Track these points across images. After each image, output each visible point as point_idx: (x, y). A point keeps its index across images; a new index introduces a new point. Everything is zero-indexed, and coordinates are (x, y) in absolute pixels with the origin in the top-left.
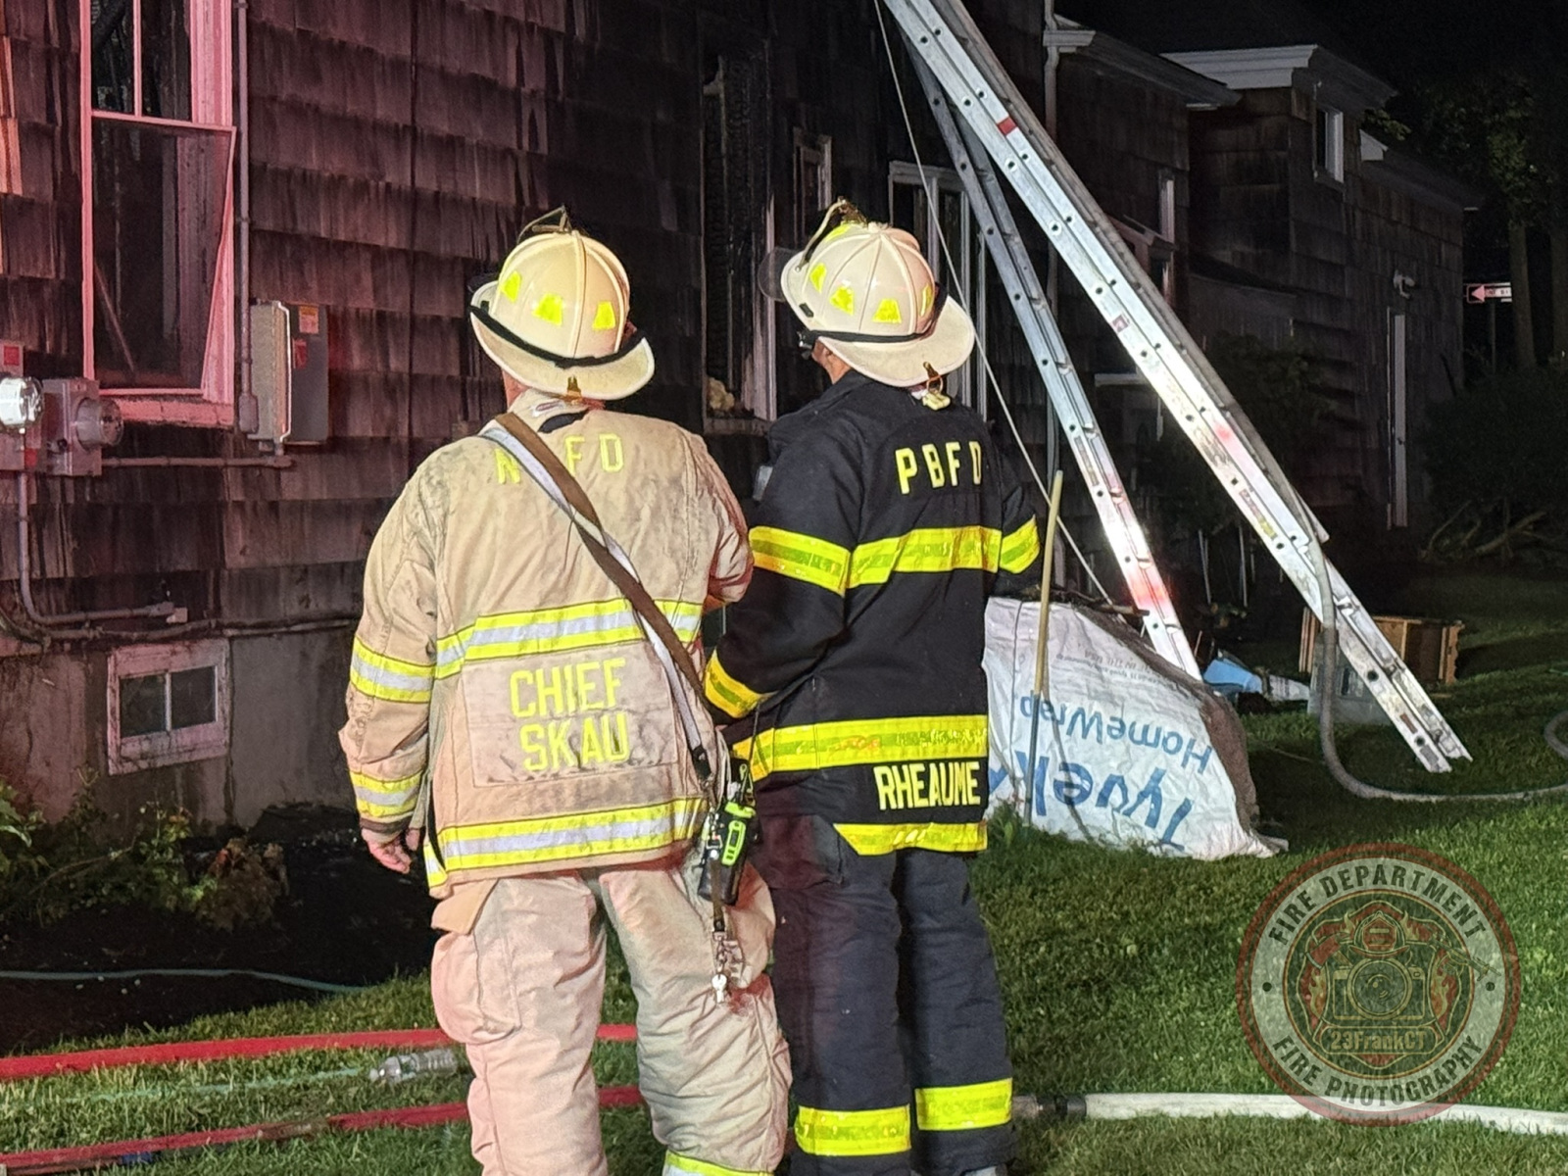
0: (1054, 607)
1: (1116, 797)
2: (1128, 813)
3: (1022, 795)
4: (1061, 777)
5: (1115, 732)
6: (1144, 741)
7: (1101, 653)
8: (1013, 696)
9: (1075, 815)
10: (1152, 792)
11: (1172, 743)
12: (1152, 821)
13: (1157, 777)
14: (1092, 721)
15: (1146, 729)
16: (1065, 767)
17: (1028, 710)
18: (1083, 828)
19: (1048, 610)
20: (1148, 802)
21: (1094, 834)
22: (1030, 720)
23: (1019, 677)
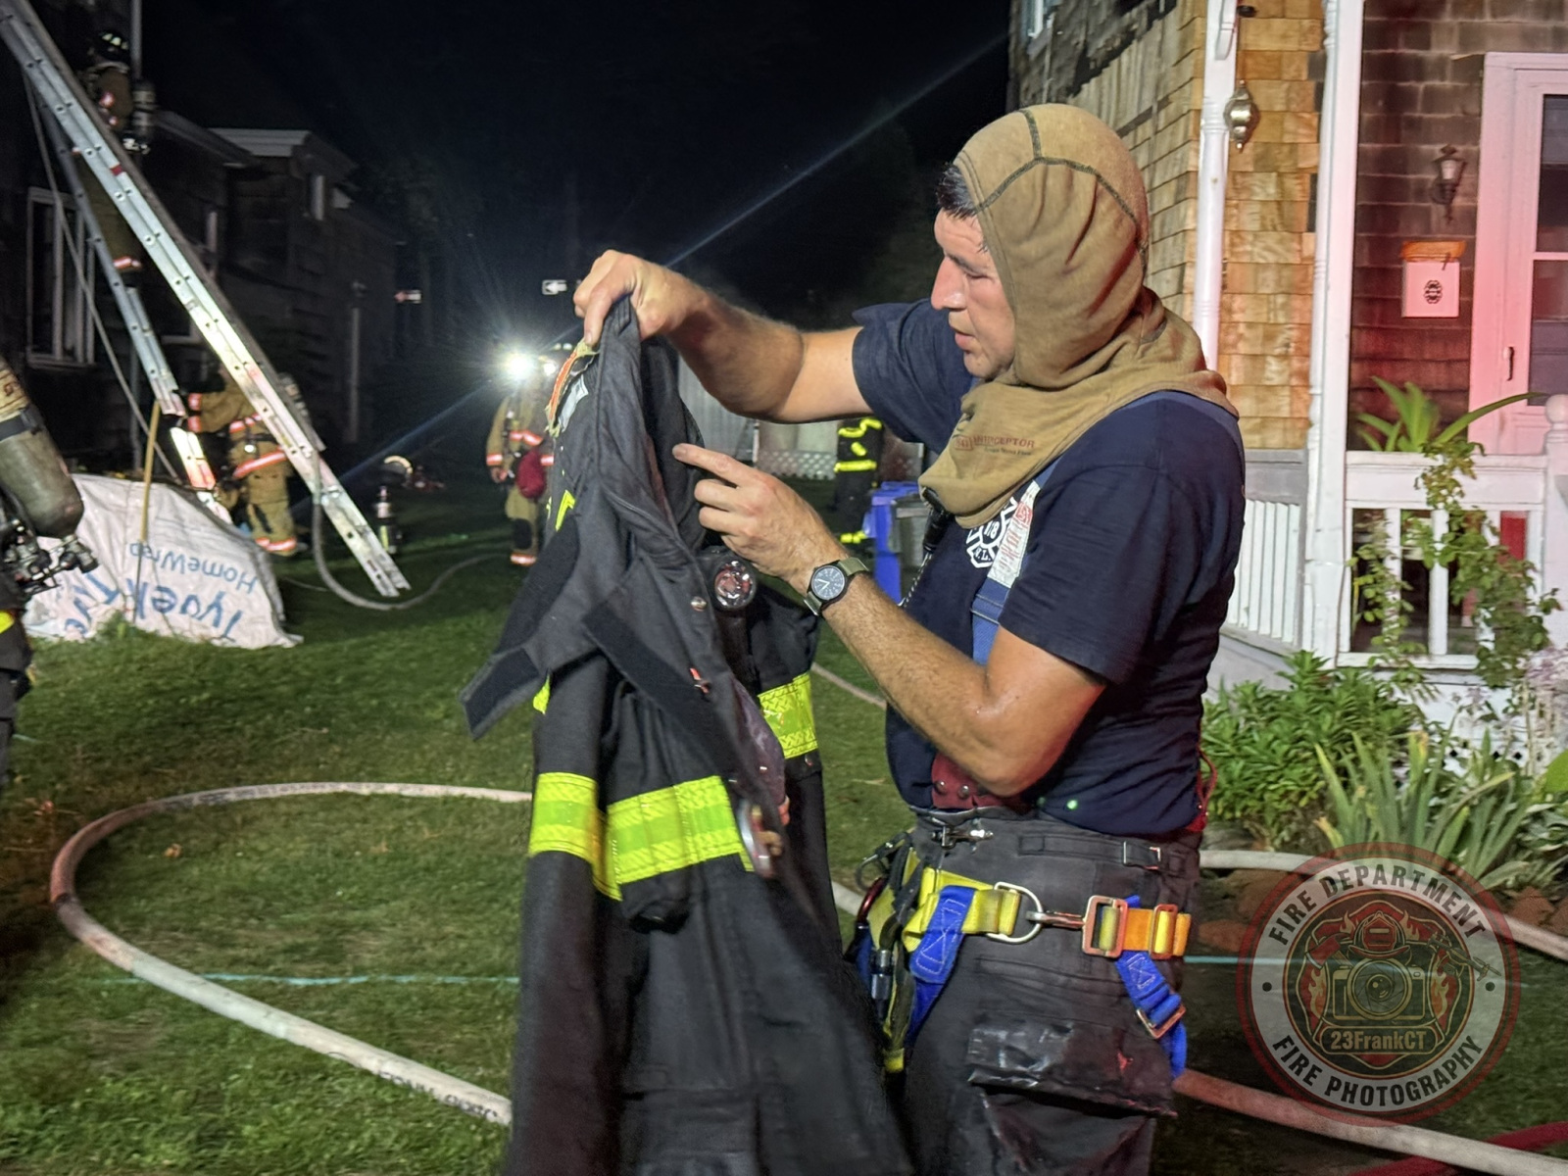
0: (154, 486)
1: (192, 608)
2: (200, 618)
3: (131, 604)
4: (157, 595)
5: (193, 567)
6: (212, 573)
7: (184, 516)
8: (125, 543)
9: (166, 620)
10: (216, 605)
11: (230, 575)
12: (216, 624)
13: (220, 596)
14: (177, 560)
15: (213, 566)
16: (160, 589)
17: (135, 552)
18: (170, 627)
19: (149, 489)
20: (213, 613)
21: (178, 632)
22: (137, 559)
23: (129, 531)
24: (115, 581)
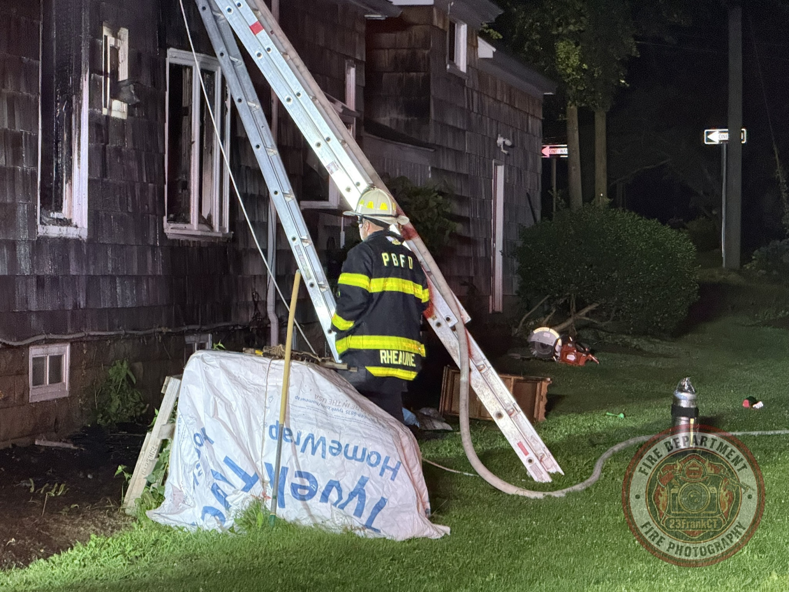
0: (294, 363)
1: (334, 496)
2: (342, 507)
3: (270, 492)
4: (298, 481)
5: (334, 451)
6: (354, 457)
7: (326, 396)
8: (264, 425)
9: (307, 508)
10: (359, 492)
11: (374, 459)
12: (359, 513)
13: (363, 482)
14: (318, 443)
15: (356, 449)
16: (300, 474)
17: (274, 434)
18: (311, 516)
19: (290, 366)
20: (356, 500)
21: (319, 521)
22: (276, 441)
23: (268, 412)
24: (254, 466)
